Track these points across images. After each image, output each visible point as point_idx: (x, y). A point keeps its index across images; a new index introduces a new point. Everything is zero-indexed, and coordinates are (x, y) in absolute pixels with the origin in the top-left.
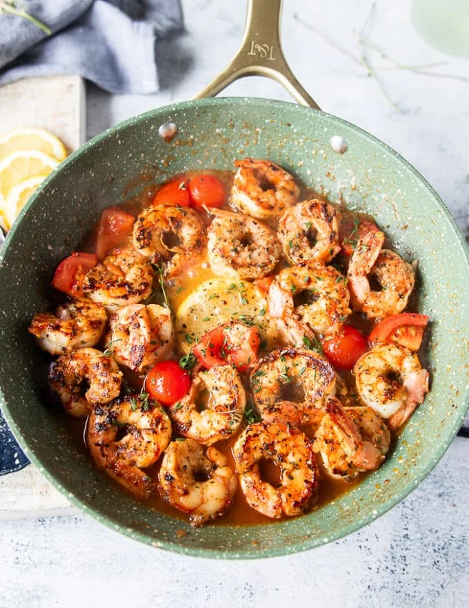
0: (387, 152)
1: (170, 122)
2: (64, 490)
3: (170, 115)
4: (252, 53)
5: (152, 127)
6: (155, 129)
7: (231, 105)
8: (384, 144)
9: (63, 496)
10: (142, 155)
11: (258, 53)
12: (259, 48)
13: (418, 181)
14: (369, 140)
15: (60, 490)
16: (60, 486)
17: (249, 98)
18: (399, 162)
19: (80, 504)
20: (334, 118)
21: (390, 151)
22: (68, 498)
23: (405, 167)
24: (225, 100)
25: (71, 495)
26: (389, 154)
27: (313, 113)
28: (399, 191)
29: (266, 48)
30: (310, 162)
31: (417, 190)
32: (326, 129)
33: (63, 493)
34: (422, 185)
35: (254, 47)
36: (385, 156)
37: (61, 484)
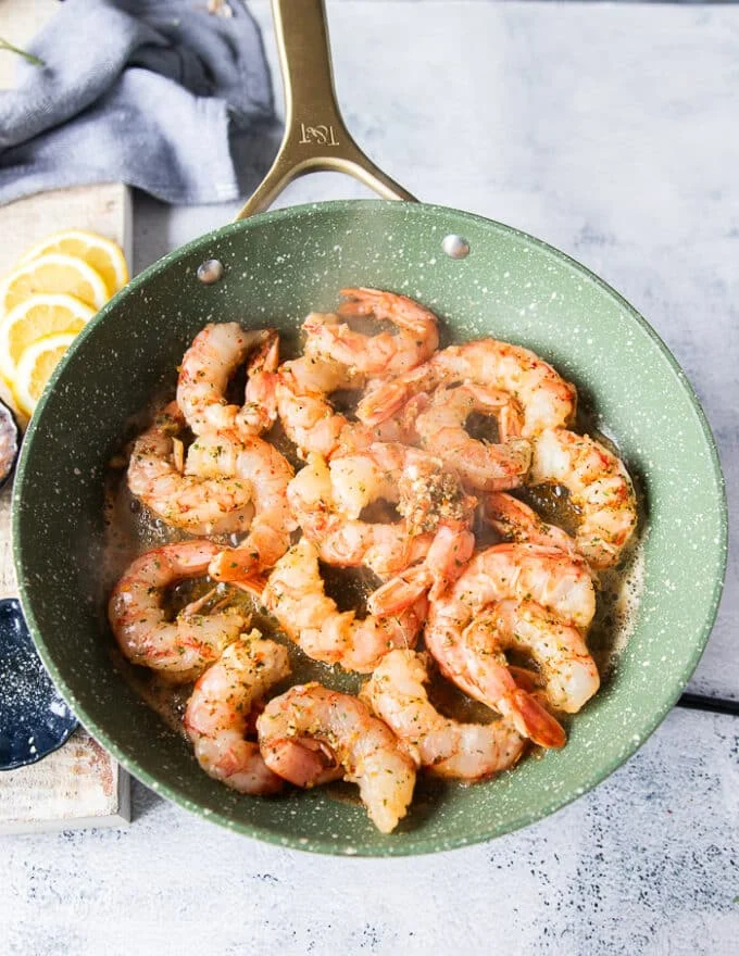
0: (528, 243)
1: (212, 258)
2: (195, 807)
3: (210, 248)
4: (305, 141)
5: (188, 271)
6: (191, 272)
7: (295, 218)
8: (522, 234)
9: (196, 814)
10: (179, 314)
11: (314, 139)
12: (314, 131)
13: (581, 274)
14: (499, 231)
15: (190, 808)
16: (188, 803)
17: (318, 204)
18: (548, 254)
19: (224, 821)
20: (445, 209)
21: (533, 242)
22: (205, 817)
23: (557, 260)
24: (285, 213)
25: (207, 812)
26: (533, 246)
27: (412, 209)
28: (554, 295)
29: (323, 131)
30: (418, 279)
31: (580, 288)
32: (434, 228)
33: (195, 811)
34: (587, 279)
35: (306, 133)
36: (526, 250)
37: (187, 799)
